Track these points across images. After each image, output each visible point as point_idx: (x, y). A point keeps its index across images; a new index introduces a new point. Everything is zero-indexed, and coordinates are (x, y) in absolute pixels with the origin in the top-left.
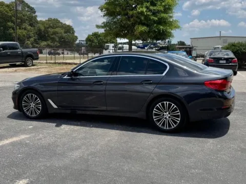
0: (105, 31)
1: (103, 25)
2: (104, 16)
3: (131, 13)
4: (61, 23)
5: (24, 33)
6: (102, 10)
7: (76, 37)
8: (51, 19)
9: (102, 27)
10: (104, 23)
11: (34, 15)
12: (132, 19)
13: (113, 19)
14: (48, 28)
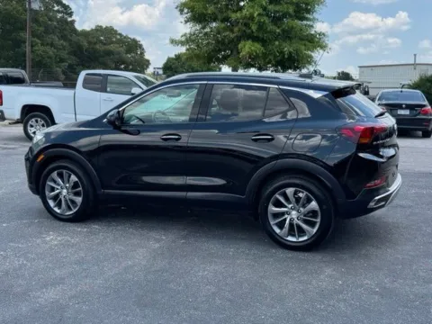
0: (187, 50)
1: (183, 39)
2: (186, 22)
3: (234, 16)
4: (120, 35)
5: (51, 53)
6: (181, 11)
7: (148, 61)
8: (101, 27)
9: (182, 43)
10: (185, 35)
11: (69, 19)
12: (236, 29)
13: (204, 28)
14: (95, 43)
